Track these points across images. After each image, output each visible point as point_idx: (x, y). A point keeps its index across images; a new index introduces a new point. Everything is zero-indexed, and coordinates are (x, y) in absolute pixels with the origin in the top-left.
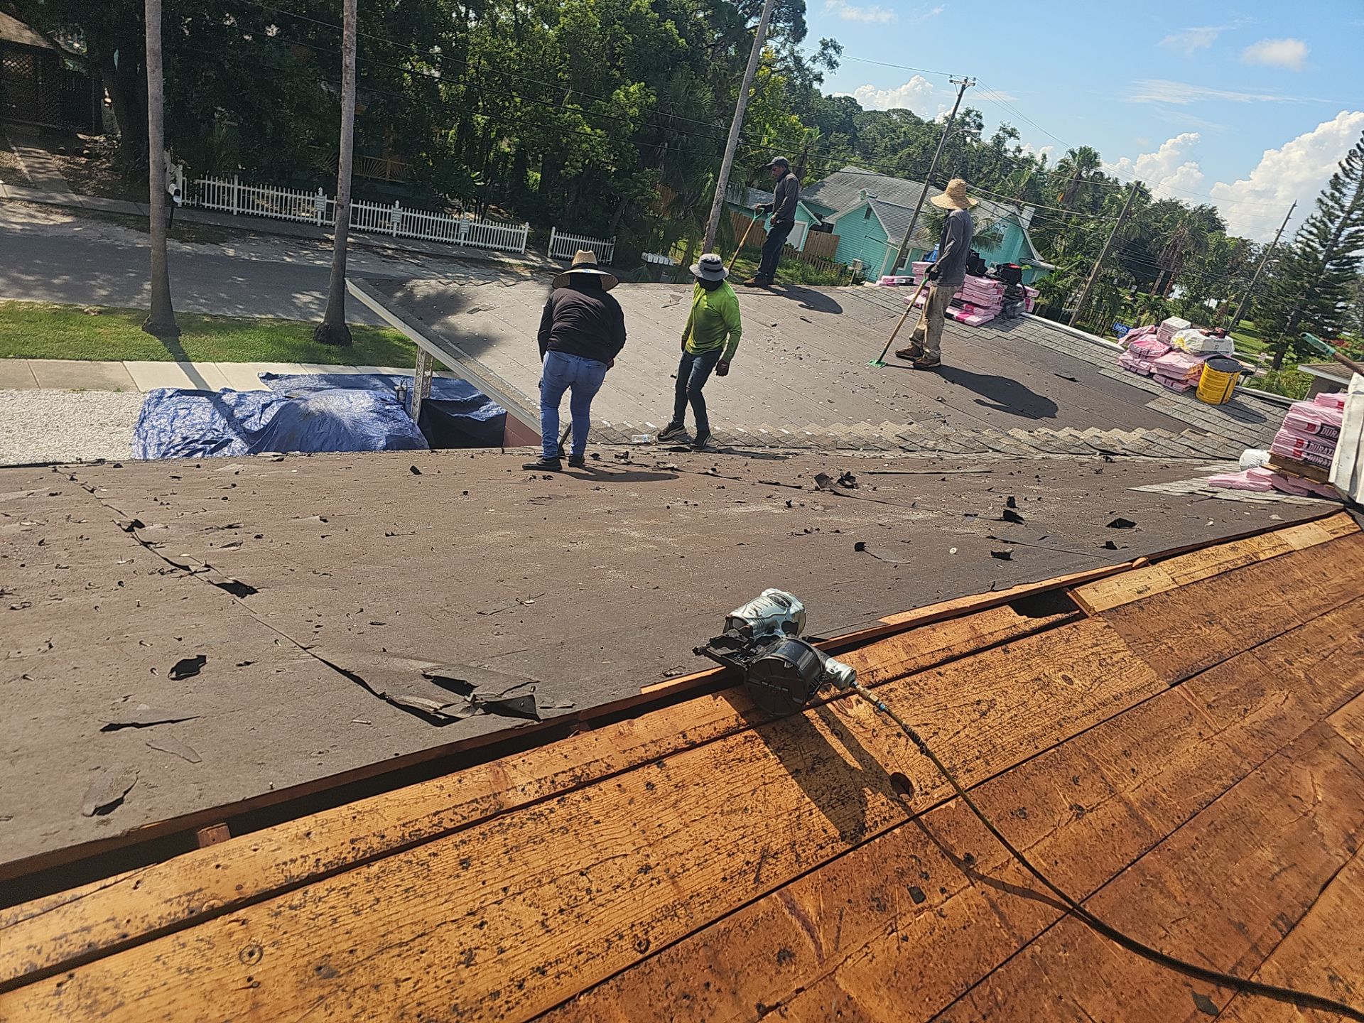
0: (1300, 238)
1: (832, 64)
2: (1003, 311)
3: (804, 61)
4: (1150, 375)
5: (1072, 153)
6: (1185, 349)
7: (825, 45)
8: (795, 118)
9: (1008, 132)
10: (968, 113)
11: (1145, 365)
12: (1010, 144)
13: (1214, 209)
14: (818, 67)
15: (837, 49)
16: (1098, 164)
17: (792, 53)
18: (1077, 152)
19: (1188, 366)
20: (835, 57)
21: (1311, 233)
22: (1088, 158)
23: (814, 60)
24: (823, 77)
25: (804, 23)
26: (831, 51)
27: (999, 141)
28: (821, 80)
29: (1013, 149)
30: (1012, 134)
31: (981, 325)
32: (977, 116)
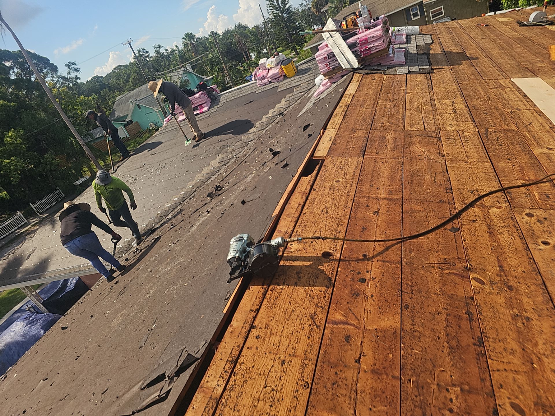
0: (270, 13)
1: (77, 70)
2: (211, 99)
3: (66, 77)
4: (270, 82)
5: (184, 38)
6: (272, 66)
7: (68, 66)
8: (82, 97)
9: (158, 47)
10: (139, 51)
11: (266, 80)
12: (162, 50)
13: (239, 24)
14: (73, 75)
15: (74, 64)
16: (195, 36)
17: (59, 77)
18: (185, 37)
19: (277, 71)
20: (76, 67)
21: (271, 9)
22: (190, 36)
23: (69, 73)
24: (78, 77)
25: (53, 64)
26: (72, 66)
27: (158, 52)
28: (79, 78)
29: (165, 51)
30: (160, 47)
31: (209, 109)
32: (143, 50)
